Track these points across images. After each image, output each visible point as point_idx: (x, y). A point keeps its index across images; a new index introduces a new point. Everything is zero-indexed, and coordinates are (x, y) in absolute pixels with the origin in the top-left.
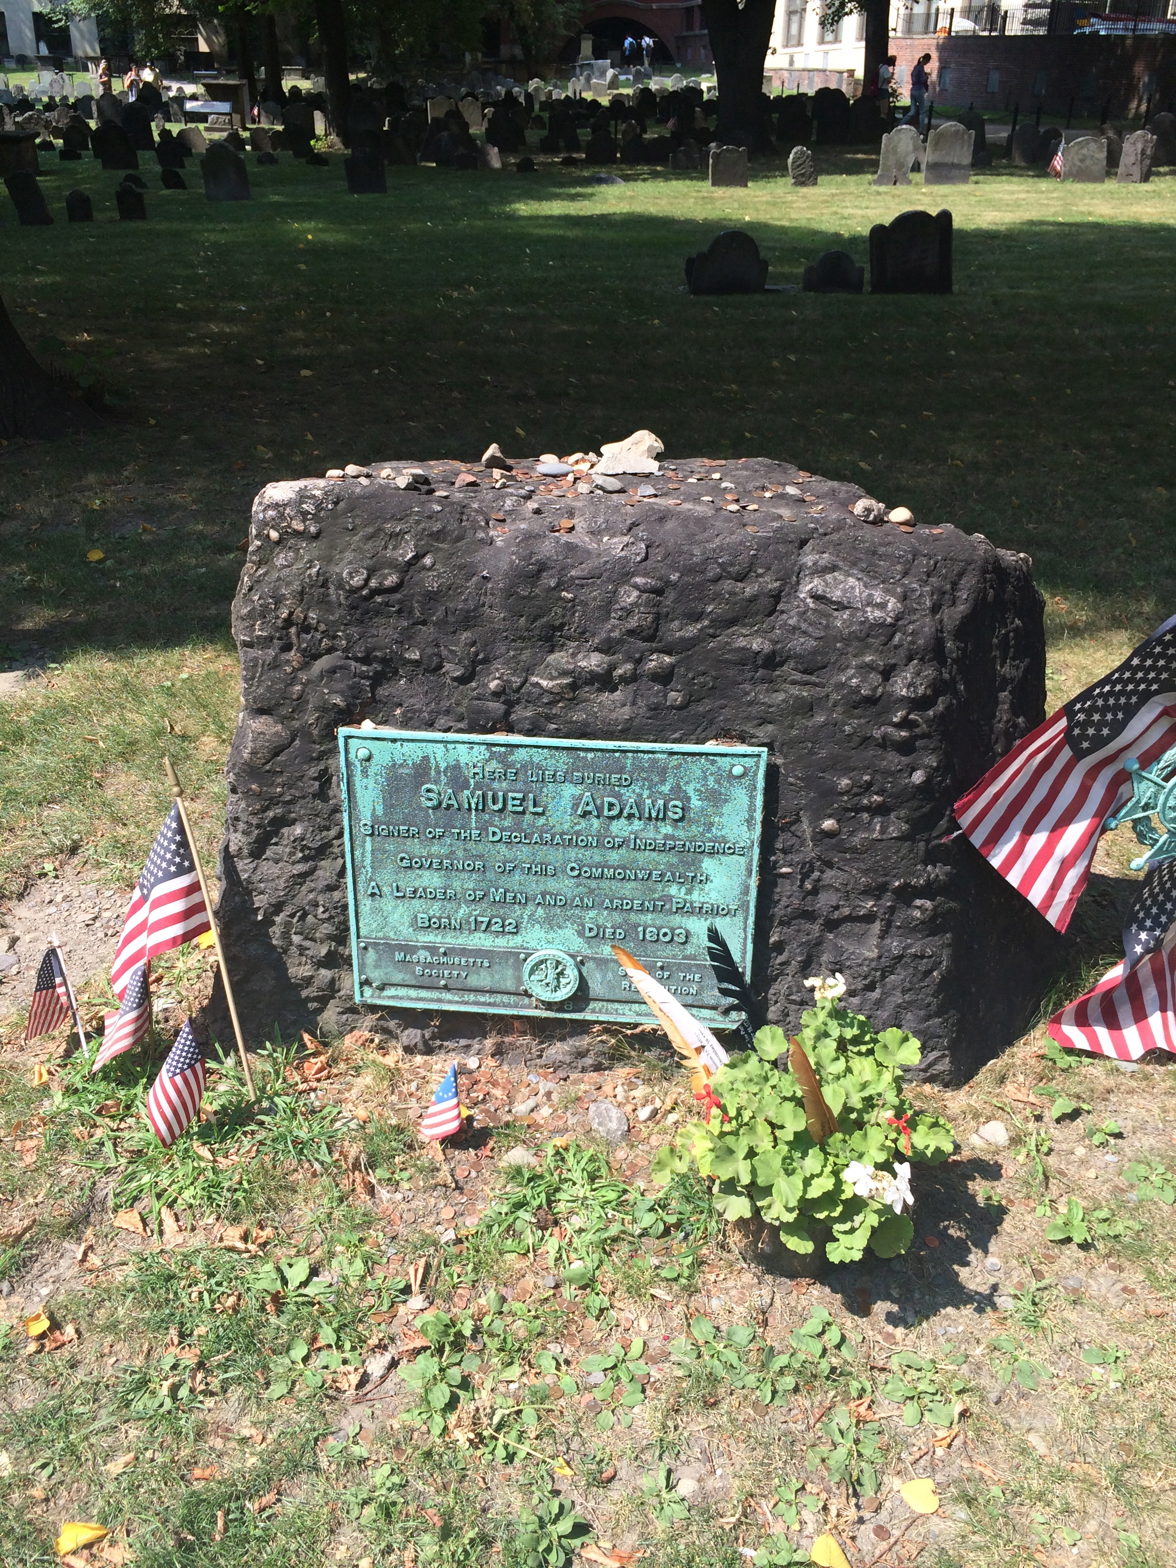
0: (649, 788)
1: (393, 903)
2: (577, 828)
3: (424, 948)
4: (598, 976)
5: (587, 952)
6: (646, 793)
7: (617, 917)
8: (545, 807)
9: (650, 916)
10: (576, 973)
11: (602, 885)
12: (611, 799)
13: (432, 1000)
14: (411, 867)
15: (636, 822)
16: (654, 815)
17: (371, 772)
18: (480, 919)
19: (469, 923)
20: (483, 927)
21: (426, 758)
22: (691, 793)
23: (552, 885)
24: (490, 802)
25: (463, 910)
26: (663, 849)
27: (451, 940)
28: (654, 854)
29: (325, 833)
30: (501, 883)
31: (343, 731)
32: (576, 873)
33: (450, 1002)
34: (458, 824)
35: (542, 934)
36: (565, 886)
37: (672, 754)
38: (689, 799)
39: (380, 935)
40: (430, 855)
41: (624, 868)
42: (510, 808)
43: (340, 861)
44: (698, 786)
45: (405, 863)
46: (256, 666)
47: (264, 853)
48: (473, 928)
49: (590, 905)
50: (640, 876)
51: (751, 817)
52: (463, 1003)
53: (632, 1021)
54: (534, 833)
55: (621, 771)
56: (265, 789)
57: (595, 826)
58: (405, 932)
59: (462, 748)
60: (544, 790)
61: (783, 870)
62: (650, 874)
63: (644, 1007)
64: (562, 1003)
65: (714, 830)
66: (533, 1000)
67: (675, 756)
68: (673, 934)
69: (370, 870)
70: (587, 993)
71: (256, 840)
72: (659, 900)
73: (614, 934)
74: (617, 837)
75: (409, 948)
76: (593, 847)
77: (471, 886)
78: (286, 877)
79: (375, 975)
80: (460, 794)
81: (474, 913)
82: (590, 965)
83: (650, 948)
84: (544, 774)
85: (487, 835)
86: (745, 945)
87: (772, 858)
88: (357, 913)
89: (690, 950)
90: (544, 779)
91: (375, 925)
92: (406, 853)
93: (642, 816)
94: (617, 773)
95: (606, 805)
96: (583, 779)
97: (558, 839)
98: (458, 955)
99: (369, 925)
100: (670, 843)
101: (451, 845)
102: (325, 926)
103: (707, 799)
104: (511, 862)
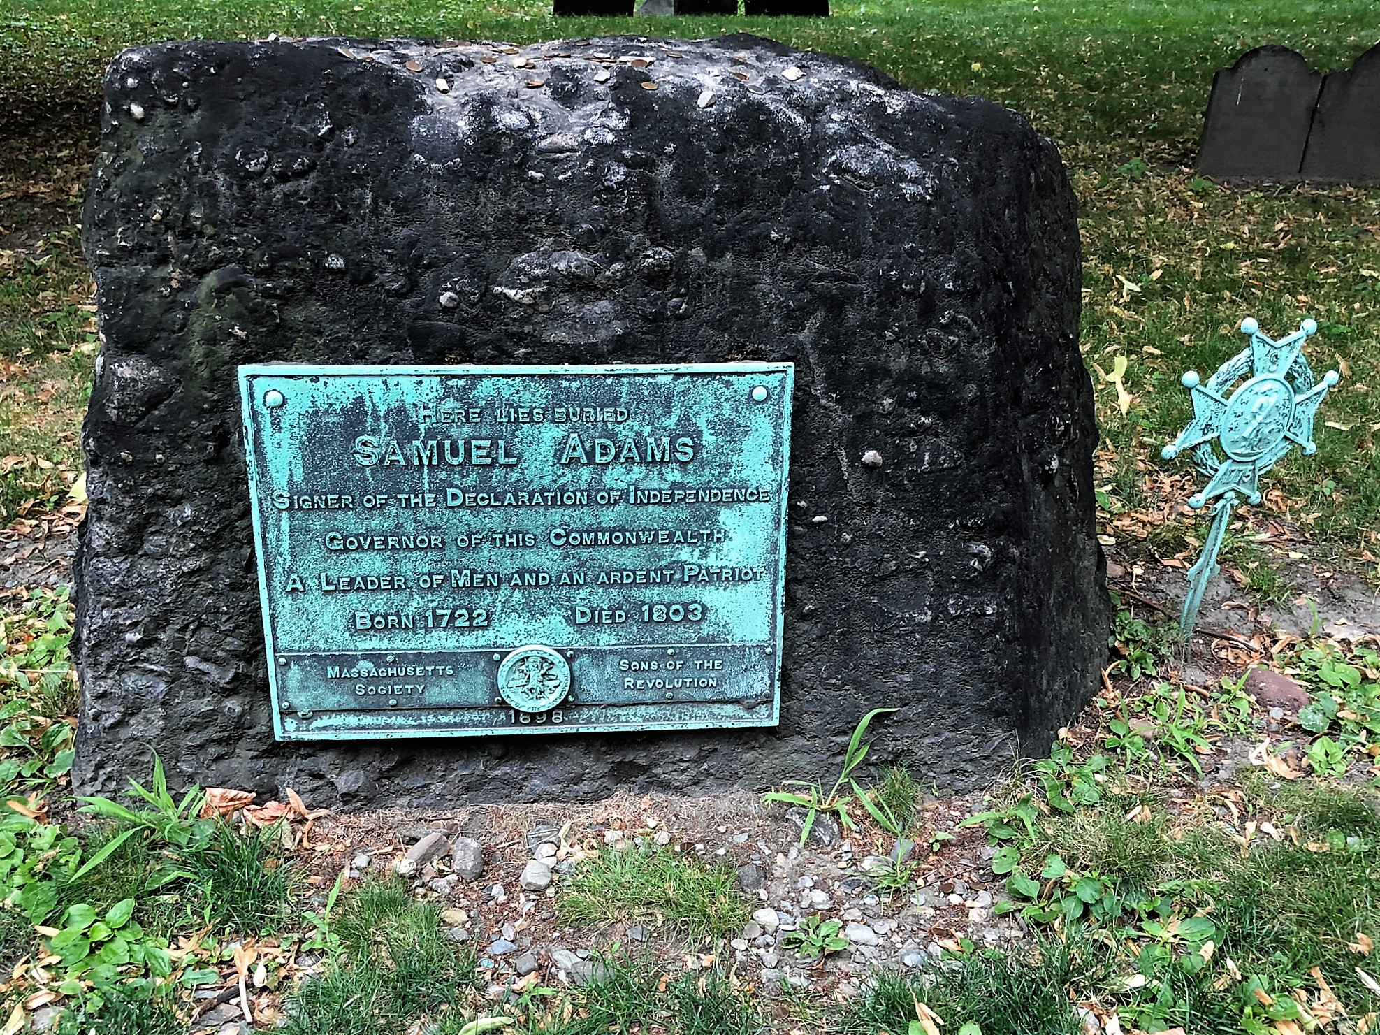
0: (651, 423)
1: (322, 600)
2: (561, 481)
3: (366, 657)
4: (594, 673)
5: (581, 644)
6: (646, 430)
7: (616, 595)
8: (520, 458)
9: (656, 590)
10: (567, 670)
11: (595, 554)
12: (602, 440)
13: (378, 727)
14: (346, 550)
15: (636, 469)
16: (658, 457)
17: (285, 422)
18: (439, 612)
19: (425, 619)
20: (444, 624)
22: (702, 425)
23: (531, 559)
24: (448, 455)
25: (417, 602)
26: (673, 502)
27: (401, 643)
28: (661, 509)
29: (223, 513)
30: (465, 561)
31: (244, 370)
32: (563, 540)
33: (401, 727)
34: (405, 487)
35: (521, 626)
36: (548, 559)
37: (678, 376)
38: (700, 434)
39: (306, 645)
40: (369, 532)
41: (623, 530)
42: (474, 461)
44: (711, 417)
45: (338, 545)
46: (120, 287)
47: (140, 547)
48: (430, 625)
49: (582, 582)
50: (643, 539)
51: (777, 453)
52: (421, 726)
53: (639, 729)
54: (506, 492)
55: (615, 402)
56: (140, 456)
57: (584, 478)
58: (341, 639)
59: (407, 384)
60: (518, 433)
61: (817, 519)
62: (656, 535)
63: (652, 709)
64: (549, 713)
65: (732, 471)
66: (512, 713)
67: (682, 380)
68: (686, 611)
69: (289, 558)
70: (581, 697)
71: (130, 531)
72: (667, 568)
73: (612, 616)
74: (613, 489)
75: (345, 660)
76: (584, 506)
77: (426, 569)
78: (173, 577)
79: (301, 701)
80: (407, 446)
81: (431, 605)
82: (584, 660)
83: (659, 632)
84: (516, 412)
85: (445, 500)
86: (774, 617)
87: (802, 504)
88: (273, 618)
89: (706, 630)
90: (517, 419)
91: (298, 633)
92: (337, 531)
93: (643, 460)
94: (610, 406)
95: (598, 449)
96: (568, 416)
97: (537, 498)
98: (411, 663)
99: (290, 633)
100: (679, 493)
101: (397, 516)
102: (230, 640)
103: (723, 433)
104: (477, 532)
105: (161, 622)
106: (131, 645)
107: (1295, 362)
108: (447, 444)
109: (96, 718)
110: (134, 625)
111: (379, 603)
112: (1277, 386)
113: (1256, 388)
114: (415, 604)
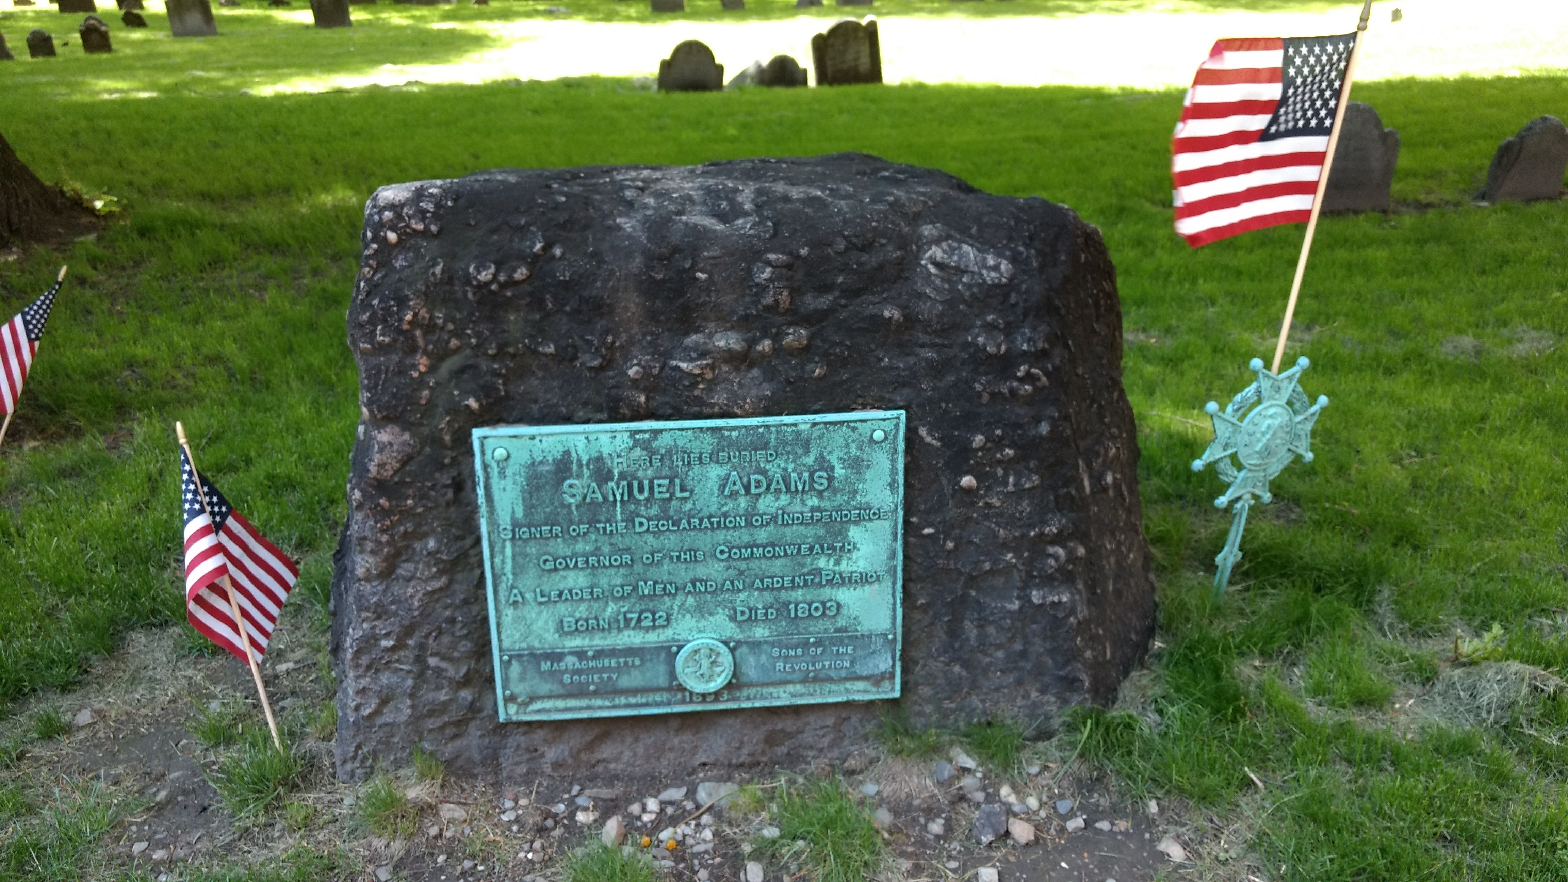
0: (794, 461)
1: (537, 609)
2: (725, 509)
3: (571, 653)
4: (752, 660)
5: (740, 637)
6: (791, 467)
7: (768, 597)
8: (692, 492)
9: (800, 592)
10: (730, 658)
11: (751, 565)
12: (757, 477)
13: (581, 709)
14: (556, 569)
15: (783, 497)
16: (800, 488)
17: (509, 472)
18: (629, 616)
19: (618, 621)
20: (633, 624)
21: (567, 453)
22: (835, 462)
23: (701, 571)
24: (636, 492)
25: (612, 609)
26: (813, 522)
27: (599, 641)
28: (802, 528)
29: (460, 544)
30: (649, 574)
31: (477, 433)
32: (726, 555)
33: (601, 708)
34: (603, 518)
35: (694, 624)
36: (714, 570)
37: (815, 424)
38: (832, 468)
39: (524, 645)
40: (574, 555)
41: (773, 545)
42: (657, 495)
43: (478, 572)
44: (841, 455)
45: (550, 565)
46: (379, 372)
47: (394, 573)
48: (622, 626)
49: (741, 587)
50: (789, 552)
51: (894, 481)
52: (615, 707)
53: (788, 703)
54: (681, 519)
55: (766, 446)
56: (394, 503)
57: (742, 506)
58: (550, 639)
59: (605, 439)
60: (690, 473)
61: (926, 531)
62: (799, 549)
63: (798, 687)
64: (717, 693)
65: (858, 497)
66: (687, 694)
67: (818, 427)
68: (824, 608)
69: (511, 577)
70: (742, 679)
71: (386, 560)
72: (809, 574)
73: (766, 614)
74: (765, 514)
75: (556, 657)
76: (741, 527)
77: (619, 581)
78: (420, 595)
79: (519, 689)
80: (604, 487)
81: (623, 610)
82: (744, 649)
83: (802, 625)
84: (689, 457)
85: (634, 526)
86: (894, 610)
87: (914, 520)
88: (498, 625)
89: (841, 622)
90: (689, 463)
91: (517, 636)
92: (549, 554)
93: (788, 490)
94: (761, 449)
95: (753, 483)
96: (729, 458)
97: (706, 523)
98: (608, 657)
99: (512, 636)
100: (817, 515)
101: (596, 541)
102: (463, 643)
103: (851, 466)
104: (659, 552)
105: (409, 631)
106: (386, 650)
107: (1294, 391)
108: (635, 484)
109: (357, 708)
110: (387, 635)
111: (582, 611)
112: (1279, 410)
113: (1264, 413)
114: (610, 610)
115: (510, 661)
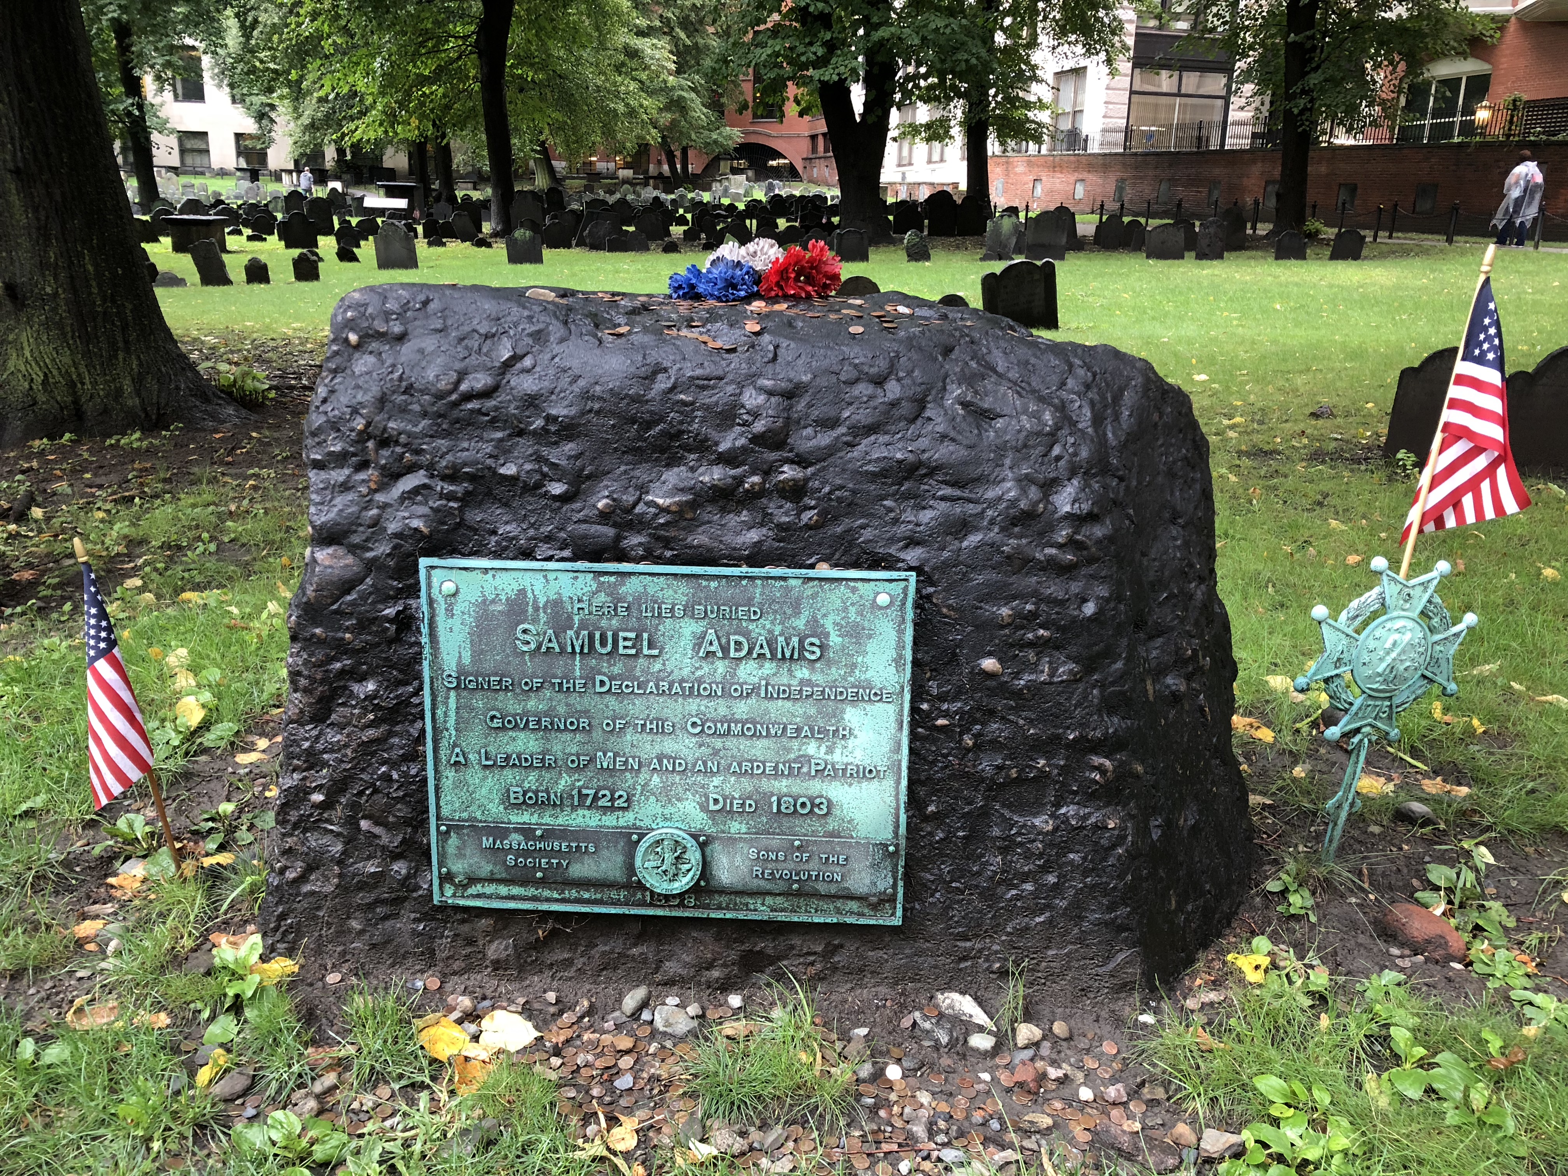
0: (782, 623)
1: (481, 774)
2: (699, 673)
3: (516, 830)
4: (725, 860)
5: (712, 830)
6: (778, 629)
7: (747, 784)
8: (661, 650)
9: (784, 782)
10: (698, 855)
11: (728, 744)
12: (737, 637)
13: (526, 899)
14: (503, 728)
15: (767, 664)
16: (788, 655)
17: (457, 610)
18: (585, 791)
19: (572, 797)
20: (588, 803)
22: (830, 627)
23: (669, 746)
24: (597, 643)
25: (565, 781)
26: (801, 697)
27: (549, 819)
28: (789, 704)
29: (400, 689)
30: (609, 744)
31: (424, 562)
32: (699, 729)
33: (548, 900)
34: (559, 673)
35: (659, 809)
36: (684, 746)
37: (807, 580)
38: (827, 635)
39: (465, 815)
40: (526, 713)
41: (754, 723)
42: (621, 651)
43: (419, 724)
44: (838, 619)
45: (496, 723)
46: (327, 488)
47: (329, 717)
48: (576, 803)
49: (715, 770)
50: (773, 732)
51: (900, 656)
52: (564, 900)
53: (767, 918)
54: (648, 681)
55: (749, 602)
56: (332, 634)
57: (720, 670)
58: (496, 812)
59: (565, 579)
60: (661, 627)
61: (941, 722)
62: (785, 729)
63: (779, 900)
64: (681, 895)
65: (857, 672)
66: (647, 893)
67: (811, 584)
68: (813, 805)
69: (454, 733)
70: (712, 883)
71: (320, 700)
72: (795, 761)
73: (743, 804)
74: (746, 683)
75: (499, 832)
76: (718, 697)
77: (575, 749)
78: (354, 744)
79: (458, 867)
80: (562, 635)
81: (578, 784)
82: (716, 846)
83: (786, 823)
84: (660, 608)
85: (594, 686)
86: (897, 815)
87: (925, 706)
88: (437, 788)
89: (832, 825)
90: (660, 614)
91: (458, 803)
92: (498, 710)
93: (773, 657)
94: (744, 605)
95: (732, 644)
96: (706, 612)
97: (676, 688)
98: (558, 838)
99: (452, 803)
100: (807, 690)
101: (551, 699)
102: (399, 806)
103: (848, 634)
104: (621, 718)
105: (340, 786)
106: (315, 806)
107: (1429, 601)
108: (597, 635)
110: (319, 788)
111: (531, 780)
112: (1410, 624)
113: (1389, 625)
114: (563, 782)
115: (447, 832)
